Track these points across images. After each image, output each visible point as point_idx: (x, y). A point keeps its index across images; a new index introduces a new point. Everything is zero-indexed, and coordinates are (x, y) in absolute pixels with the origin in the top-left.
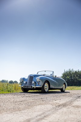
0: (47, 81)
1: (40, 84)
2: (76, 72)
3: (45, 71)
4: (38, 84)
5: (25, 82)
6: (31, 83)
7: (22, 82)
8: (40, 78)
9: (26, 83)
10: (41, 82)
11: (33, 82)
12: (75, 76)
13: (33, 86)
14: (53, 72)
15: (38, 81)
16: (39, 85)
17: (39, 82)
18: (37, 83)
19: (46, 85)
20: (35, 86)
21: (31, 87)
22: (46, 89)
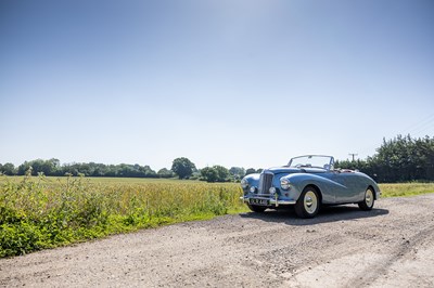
0: (312, 187)
1: (291, 196)
2: (419, 143)
3: (310, 157)
4: (287, 195)
5: (252, 190)
6: (268, 191)
7: (247, 188)
8: (290, 179)
9: (256, 191)
10: (293, 188)
11: (272, 190)
12: (418, 154)
13: (272, 201)
14: (332, 158)
15: (285, 187)
16: (288, 198)
17: (288, 189)
18: (283, 193)
19: (310, 197)
20: (279, 199)
21: (268, 201)
22: (309, 206)
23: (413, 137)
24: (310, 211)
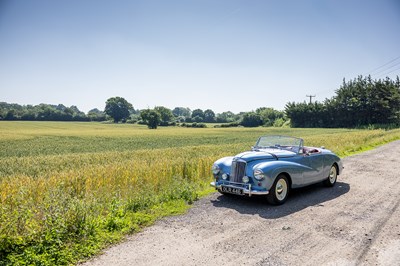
1: (264, 185)
2: (379, 85)
4: (259, 185)
5: (224, 177)
6: (241, 180)
7: (218, 174)
8: (264, 169)
9: (228, 178)
10: (267, 178)
11: (245, 180)
12: (377, 97)
13: (246, 191)
15: (258, 177)
16: (261, 188)
18: (256, 183)
19: (282, 183)
20: (252, 189)
21: (241, 191)
22: (279, 193)
23: (373, 79)
24: (281, 198)
